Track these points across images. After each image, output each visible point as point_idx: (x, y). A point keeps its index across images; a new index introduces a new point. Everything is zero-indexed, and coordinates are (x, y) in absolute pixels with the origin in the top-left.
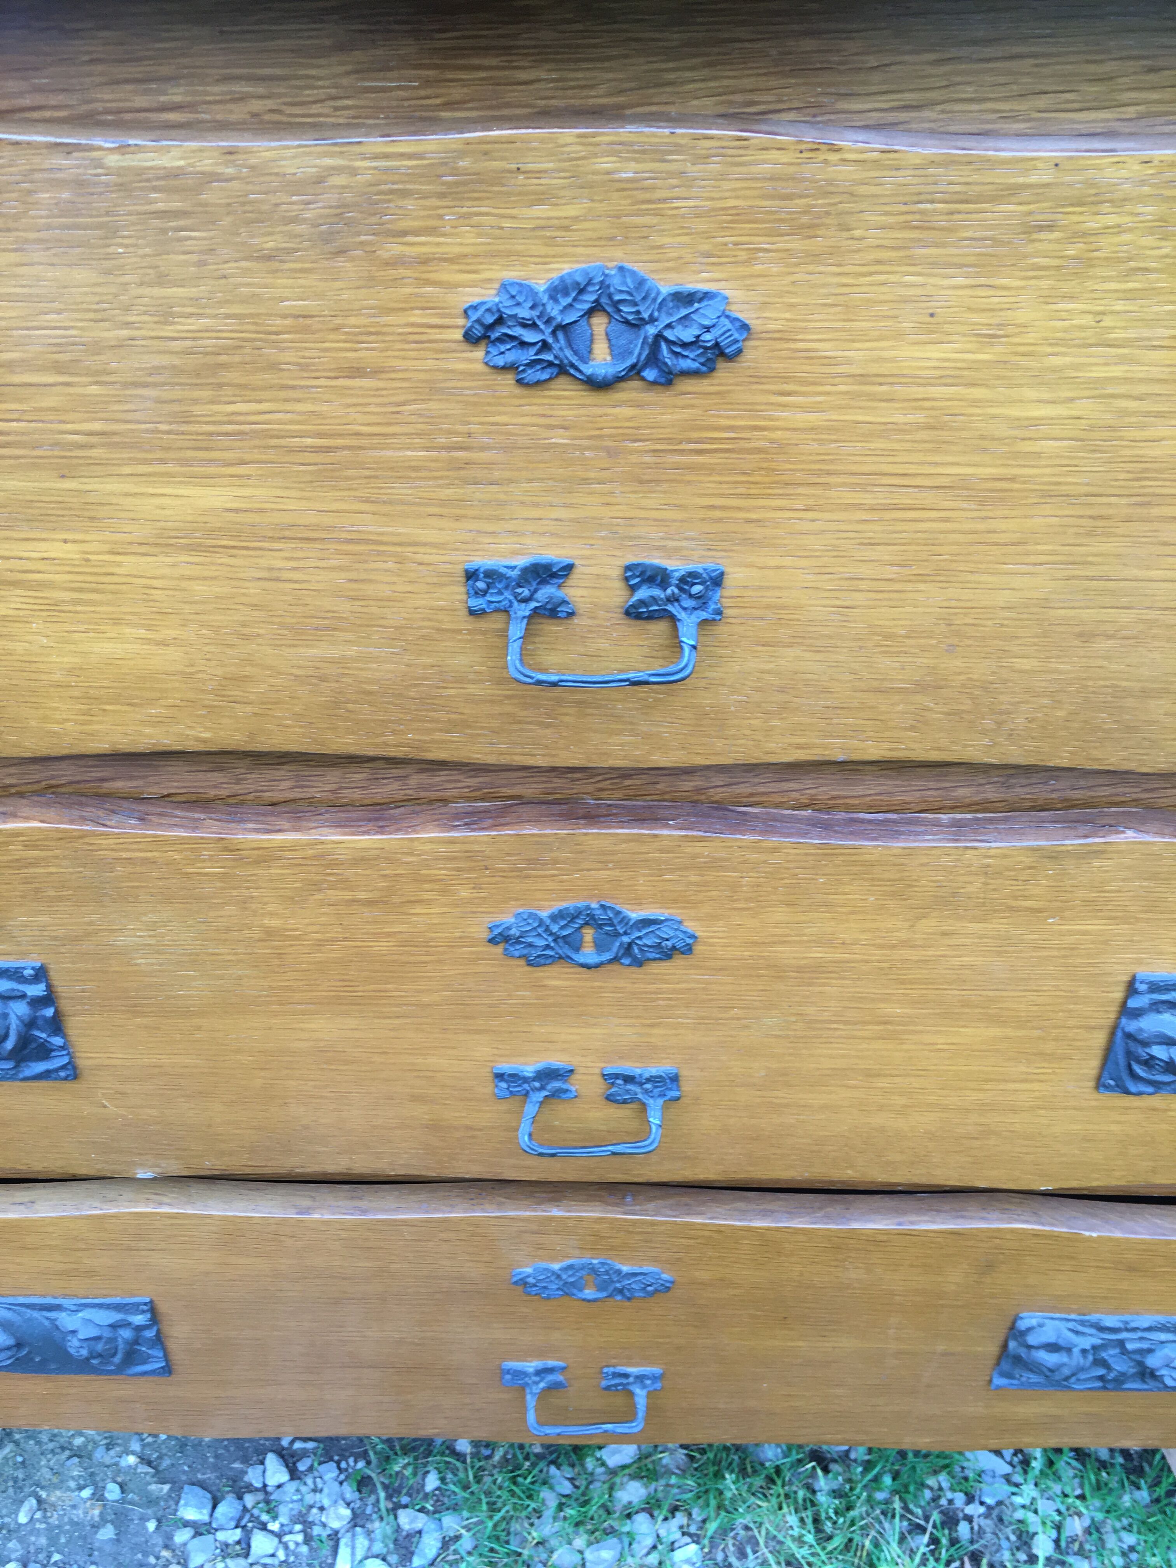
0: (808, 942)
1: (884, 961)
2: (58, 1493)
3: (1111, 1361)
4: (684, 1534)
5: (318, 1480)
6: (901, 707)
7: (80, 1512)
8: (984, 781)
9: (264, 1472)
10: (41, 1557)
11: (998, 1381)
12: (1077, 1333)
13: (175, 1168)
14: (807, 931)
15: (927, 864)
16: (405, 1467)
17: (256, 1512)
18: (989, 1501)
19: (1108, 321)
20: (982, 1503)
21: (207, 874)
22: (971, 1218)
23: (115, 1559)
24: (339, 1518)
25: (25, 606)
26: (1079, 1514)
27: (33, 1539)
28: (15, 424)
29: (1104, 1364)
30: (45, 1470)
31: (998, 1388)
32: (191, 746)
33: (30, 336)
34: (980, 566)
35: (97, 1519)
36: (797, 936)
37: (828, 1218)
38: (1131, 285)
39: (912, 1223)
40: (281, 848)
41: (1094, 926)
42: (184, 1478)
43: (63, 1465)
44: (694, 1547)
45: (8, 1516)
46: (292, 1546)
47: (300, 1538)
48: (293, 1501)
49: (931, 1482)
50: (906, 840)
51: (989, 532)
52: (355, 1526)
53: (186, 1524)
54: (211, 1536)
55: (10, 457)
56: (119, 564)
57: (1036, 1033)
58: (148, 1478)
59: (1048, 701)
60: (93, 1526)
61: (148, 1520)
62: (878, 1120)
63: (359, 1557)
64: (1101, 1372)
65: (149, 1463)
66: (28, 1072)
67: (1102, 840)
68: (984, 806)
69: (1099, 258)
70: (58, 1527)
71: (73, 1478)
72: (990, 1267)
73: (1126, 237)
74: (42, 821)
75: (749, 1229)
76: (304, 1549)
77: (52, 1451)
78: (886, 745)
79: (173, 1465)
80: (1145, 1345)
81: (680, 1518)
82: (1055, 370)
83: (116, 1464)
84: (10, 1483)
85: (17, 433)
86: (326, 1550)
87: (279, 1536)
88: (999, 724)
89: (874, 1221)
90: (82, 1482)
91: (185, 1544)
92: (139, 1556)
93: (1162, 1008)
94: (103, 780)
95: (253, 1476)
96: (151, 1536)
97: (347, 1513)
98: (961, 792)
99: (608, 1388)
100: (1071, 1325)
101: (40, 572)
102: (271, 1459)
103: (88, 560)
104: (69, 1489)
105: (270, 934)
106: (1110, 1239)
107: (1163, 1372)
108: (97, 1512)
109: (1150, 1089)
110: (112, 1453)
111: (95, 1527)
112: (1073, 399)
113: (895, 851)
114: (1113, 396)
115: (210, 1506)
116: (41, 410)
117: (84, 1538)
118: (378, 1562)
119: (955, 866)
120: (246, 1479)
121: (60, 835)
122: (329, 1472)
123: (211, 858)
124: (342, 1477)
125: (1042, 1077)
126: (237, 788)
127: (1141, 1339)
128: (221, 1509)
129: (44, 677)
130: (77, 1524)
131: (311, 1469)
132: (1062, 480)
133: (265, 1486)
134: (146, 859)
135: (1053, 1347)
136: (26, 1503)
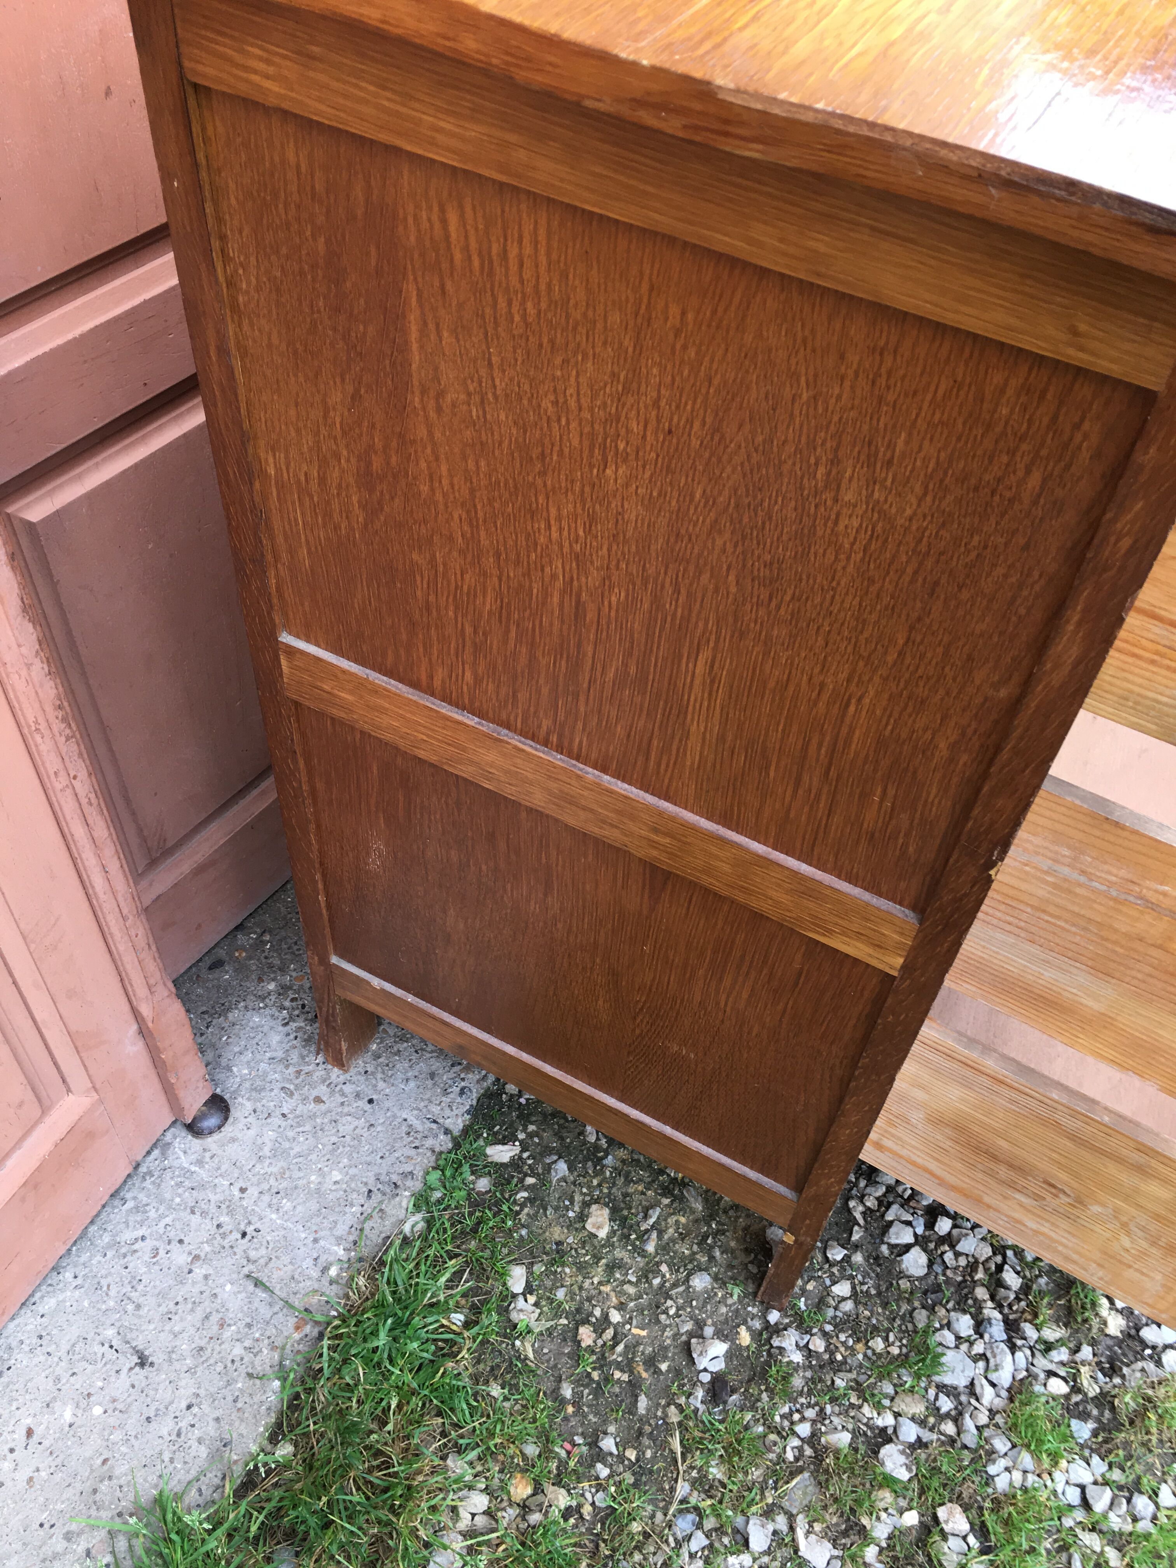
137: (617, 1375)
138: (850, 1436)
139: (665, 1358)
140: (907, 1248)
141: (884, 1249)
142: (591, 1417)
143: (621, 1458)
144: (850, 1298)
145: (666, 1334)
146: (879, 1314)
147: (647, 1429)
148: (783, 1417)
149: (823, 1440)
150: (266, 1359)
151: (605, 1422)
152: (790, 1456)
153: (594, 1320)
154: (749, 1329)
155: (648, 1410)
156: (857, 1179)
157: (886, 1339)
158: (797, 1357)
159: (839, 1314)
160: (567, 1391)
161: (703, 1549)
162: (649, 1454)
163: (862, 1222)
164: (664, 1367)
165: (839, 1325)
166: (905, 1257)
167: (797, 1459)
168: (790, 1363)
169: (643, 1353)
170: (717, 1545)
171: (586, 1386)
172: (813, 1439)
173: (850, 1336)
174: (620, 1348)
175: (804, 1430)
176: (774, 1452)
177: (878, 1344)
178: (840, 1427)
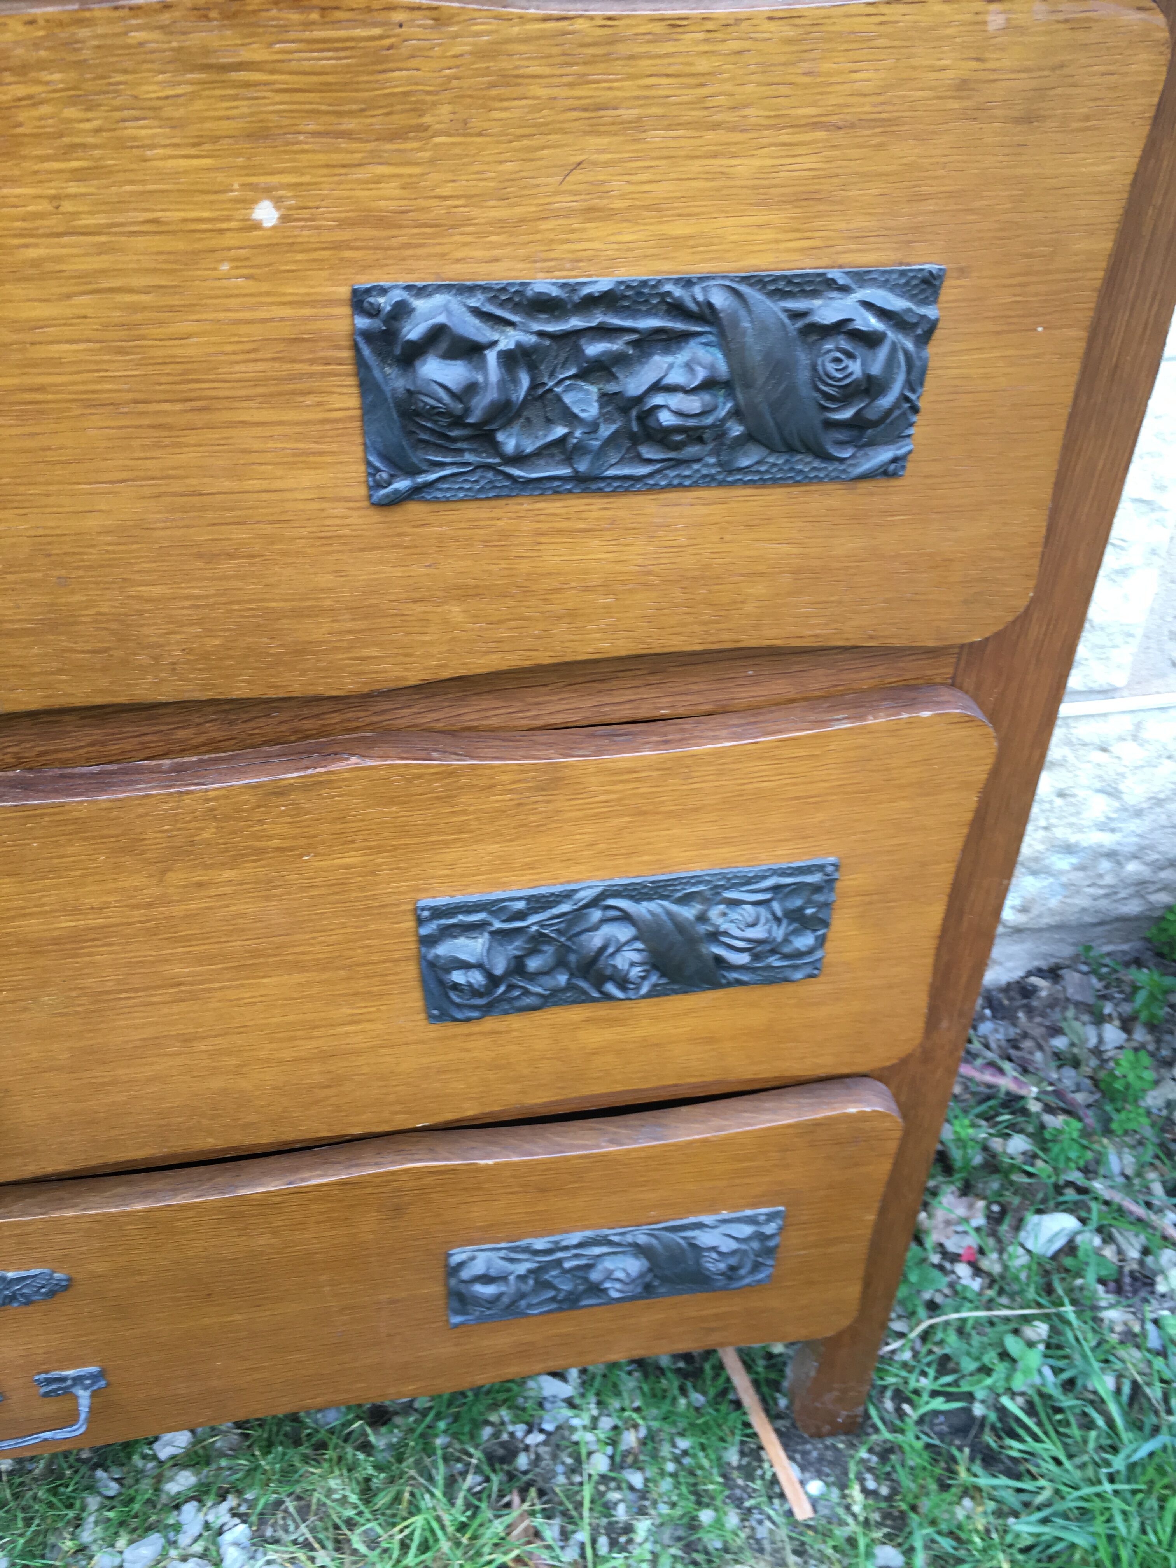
0: (52, 911)
1: (148, 921)
3: (556, 1282)
6: (36, 650)
8: (201, 720)
11: (456, 1319)
12: (512, 1260)
14: (45, 900)
15: (146, 814)
18: (549, 1427)
19: (68, 206)
20: (542, 1431)
22: (364, 1165)
26: (636, 1426)
29: (549, 1285)
31: (456, 1326)
34: (51, 488)
36: (36, 906)
37: (217, 1189)
38: (75, 164)
39: (303, 1180)
41: (352, 859)
44: (242, 1527)
49: (493, 1418)
50: (114, 793)
51: (43, 450)
57: (342, 973)
59: (197, 630)
62: (217, 1083)
64: (551, 1293)
67: (323, 770)
68: (213, 745)
69: (25, 135)
72: (398, 1210)
73: (45, 110)
75: (128, 1214)
78: (40, 693)
80: (582, 1262)
81: (232, 1501)
82: (36, 263)
88: (156, 658)
89: (263, 1185)
93: (456, 932)
98: (182, 734)
99: (46, 1395)
100: (502, 1253)
106: (508, 1164)
107: (607, 1285)
109: (476, 1014)
112: (69, 296)
113: (104, 805)
114: (111, 290)
119: (177, 814)
125: (368, 1017)
127: (576, 1256)
132: (98, 387)
135: (486, 1279)
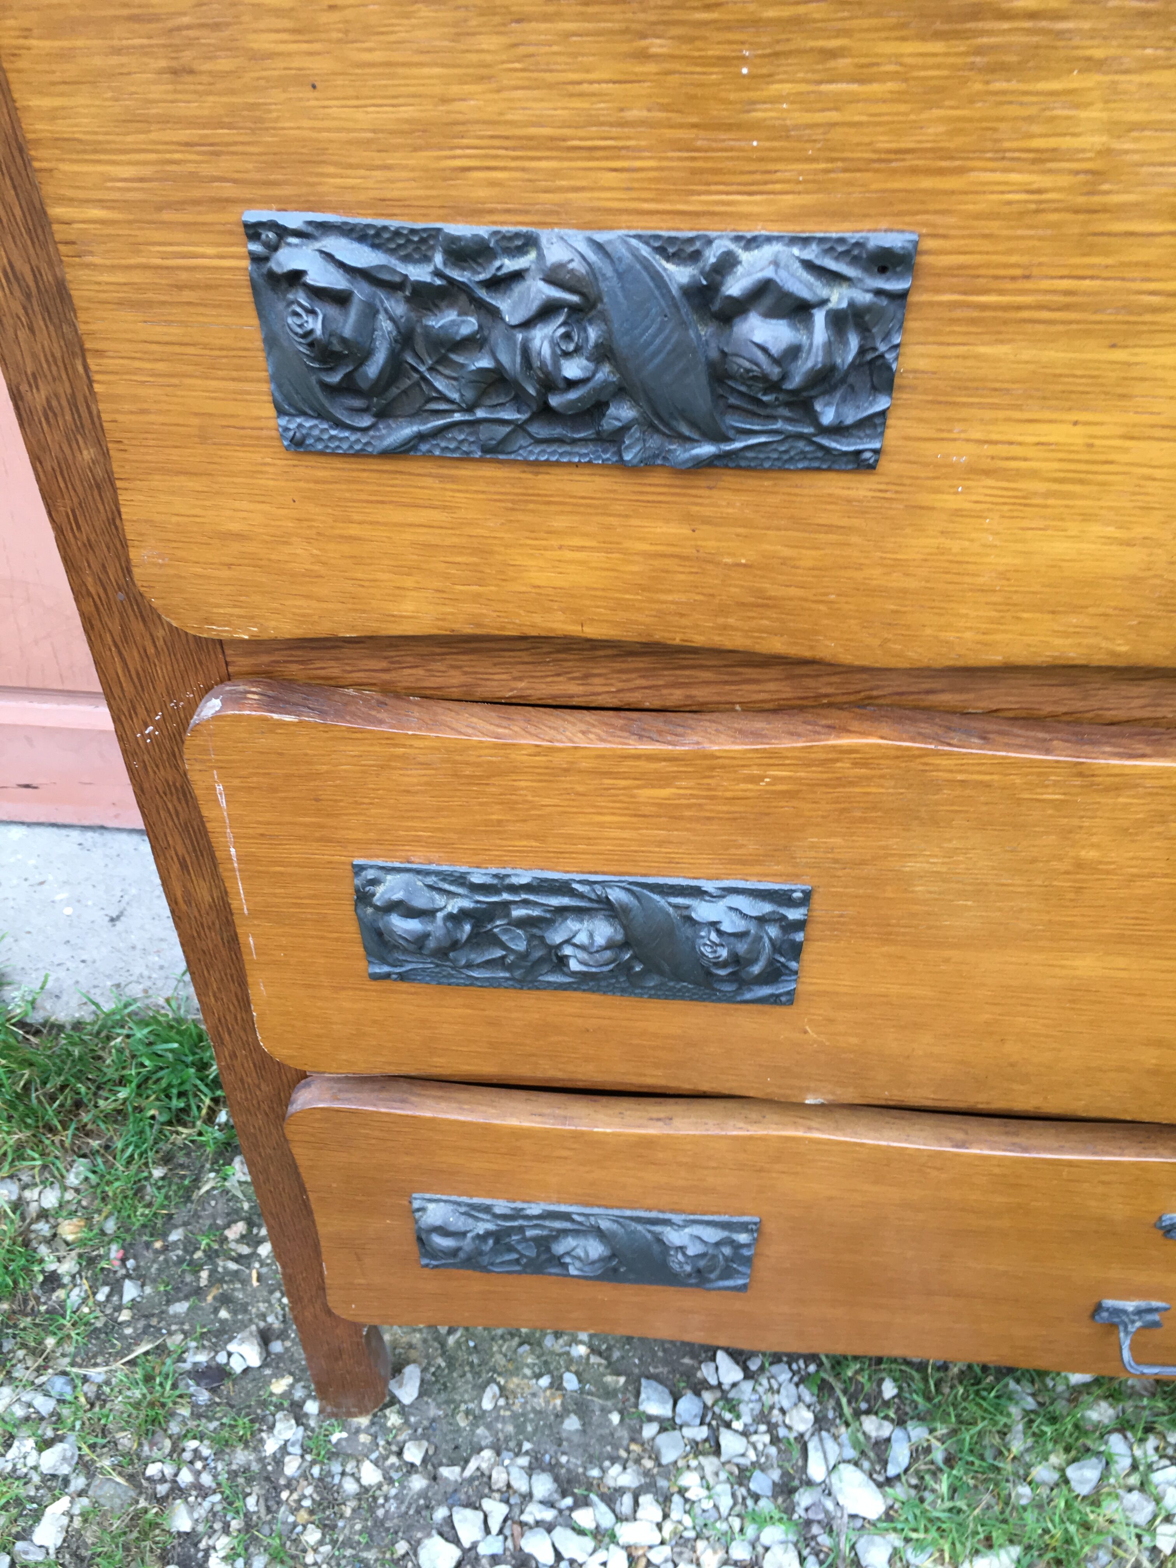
2: (516, 1380)
4: (1161, 1457)
5: (773, 1381)
7: (541, 1401)
9: (717, 1368)
10: (512, 1444)
13: (849, 1095)
16: (857, 1372)
17: (717, 1409)
21: (1043, 801)
23: (585, 1451)
24: (803, 1420)
25: (988, 499)
27: (500, 1426)
28: (1087, 282)
30: (498, 1357)
32: (1100, 659)
33: (1160, 174)
35: (559, 1408)
40: (1143, 776)
42: (636, 1371)
43: (515, 1351)
45: (472, 1401)
46: (760, 1447)
47: (767, 1438)
48: (751, 1401)
52: (821, 1429)
53: (650, 1419)
54: (677, 1433)
55: (1063, 322)
56: (1126, 450)
58: (601, 1369)
60: (557, 1416)
61: (610, 1412)
63: (832, 1464)
65: (600, 1354)
66: (748, 996)
70: (523, 1415)
71: (528, 1366)
74: (882, 738)
76: (773, 1451)
77: (502, 1337)
79: (623, 1357)
83: (568, 1353)
84: (467, 1368)
85: (1085, 293)
86: (796, 1453)
87: (745, 1434)
90: (537, 1370)
91: (653, 1439)
92: (609, 1448)
94: (929, 692)
95: (706, 1372)
96: (615, 1429)
97: (809, 1416)
101: (1025, 459)
102: (721, 1357)
103: (1091, 445)
104: (525, 1376)
105: (1080, 865)
108: (558, 1402)
110: (561, 1341)
111: (560, 1417)
115: (671, 1402)
116: (1129, 265)
117: (551, 1426)
118: (851, 1468)
120: (699, 1375)
121: (899, 753)
122: (782, 1374)
123: (1056, 783)
124: (796, 1379)
126: (1079, 705)
128: (682, 1404)
129: (967, 579)
130: (540, 1412)
131: (762, 1369)
133: (720, 1384)
134: (981, 782)
136: (488, 1390)
137: (204, 1274)
138: (188, 1530)
139: (234, 1313)
140: (456, 1540)
141: (440, 1513)
142: (155, 1266)
143: (119, 1308)
144: (361, 1486)
145: (261, 1305)
146: (352, 1527)
147: (154, 1321)
148: (196, 1451)
149: (178, 1501)
150: (136, 990)
151: (154, 1281)
152: (153, 1470)
153: (255, 1231)
154: (292, 1386)
155: (175, 1316)
156: (527, 1453)
157: (321, 1543)
158: (271, 1446)
159: (337, 1480)
160: (175, 1236)
161: (38, 1412)
162: (128, 1331)
163: (468, 1473)
164: (224, 1314)
165: (323, 1484)
166: (437, 1540)
167: (149, 1479)
168: (262, 1441)
169: (233, 1290)
170: (44, 1424)
171: (185, 1250)
172: (177, 1491)
173: (313, 1500)
174: (233, 1266)
175: (186, 1477)
176: (151, 1450)
177: (312, 1536)
178: (196, 1516)
